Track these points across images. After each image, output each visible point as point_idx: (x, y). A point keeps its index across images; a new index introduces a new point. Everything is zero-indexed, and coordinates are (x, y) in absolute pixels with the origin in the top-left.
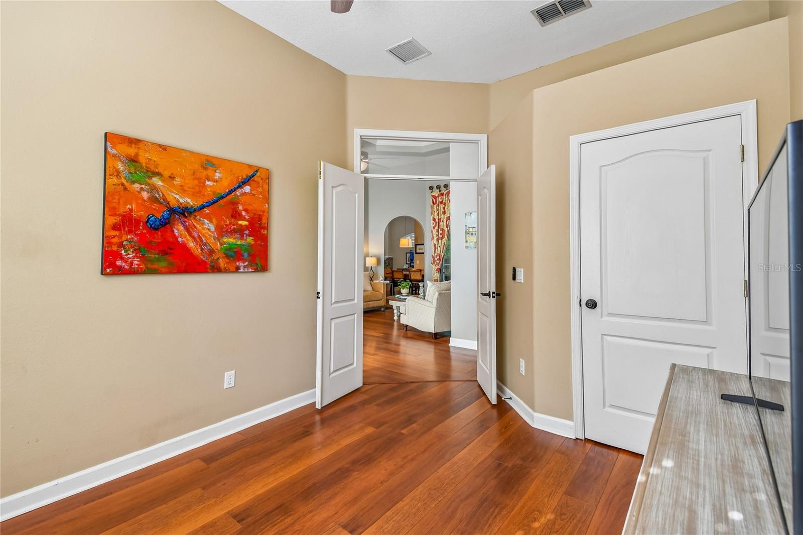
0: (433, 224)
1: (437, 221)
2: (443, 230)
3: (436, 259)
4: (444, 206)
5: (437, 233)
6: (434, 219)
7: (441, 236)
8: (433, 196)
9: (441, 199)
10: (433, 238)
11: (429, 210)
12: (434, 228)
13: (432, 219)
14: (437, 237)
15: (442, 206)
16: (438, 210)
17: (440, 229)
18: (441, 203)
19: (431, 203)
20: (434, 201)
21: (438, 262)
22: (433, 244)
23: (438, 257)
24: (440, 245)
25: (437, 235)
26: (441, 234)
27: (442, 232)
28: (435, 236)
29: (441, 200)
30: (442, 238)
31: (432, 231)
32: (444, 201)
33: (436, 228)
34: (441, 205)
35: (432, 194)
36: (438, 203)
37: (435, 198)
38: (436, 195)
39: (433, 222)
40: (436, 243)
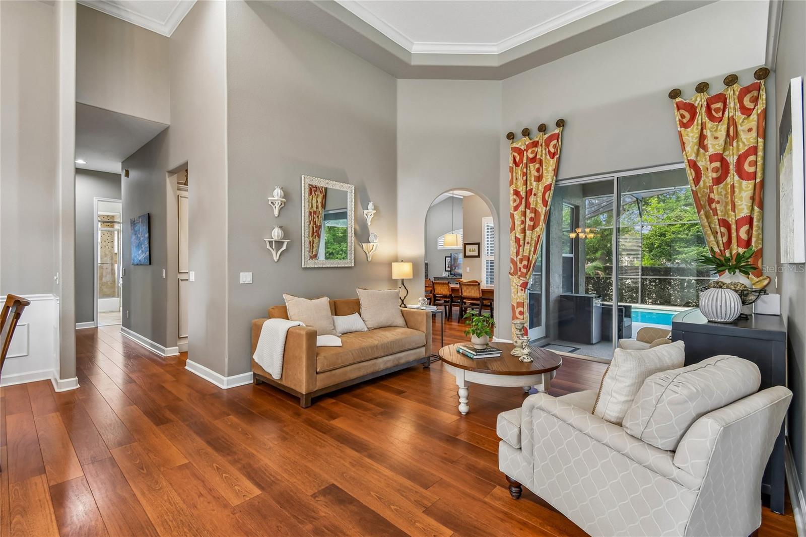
0: (515, 201)
1: (523, 194)
2: (535, 211)
3: (519, 265)
4: (537, 166)
5: (523, 218)
6: (517, 193)
7: (532, 223)
8: (516, 150)
9: (532, 153)
10: (513, 228)
11: (505, 176)
12: (516, 208)
13: (512, 192)
14: (522, 226)
15: (533, 167)
16: (525, 174)
17: (528, 211)
18: (533, 160)
19: (511, 164)
20: (517, 159)
21: (524, 271)
22: (513, 238)
23: (525, 263)
24: (528, 239)
25: (523, 222)
26: (531, 219)
27: (533, 215)
28: (517, 222)
29: (531, 156)
30: (533, 228)
31: (512, 216)
32: (538, 156)
33: (522, 208)
34: (531, 165)
35: (515, 145)
36: (525, 161)
37: (520, 152)
38: (522, 148)
39: (515, 197)
40: (520, 236)
